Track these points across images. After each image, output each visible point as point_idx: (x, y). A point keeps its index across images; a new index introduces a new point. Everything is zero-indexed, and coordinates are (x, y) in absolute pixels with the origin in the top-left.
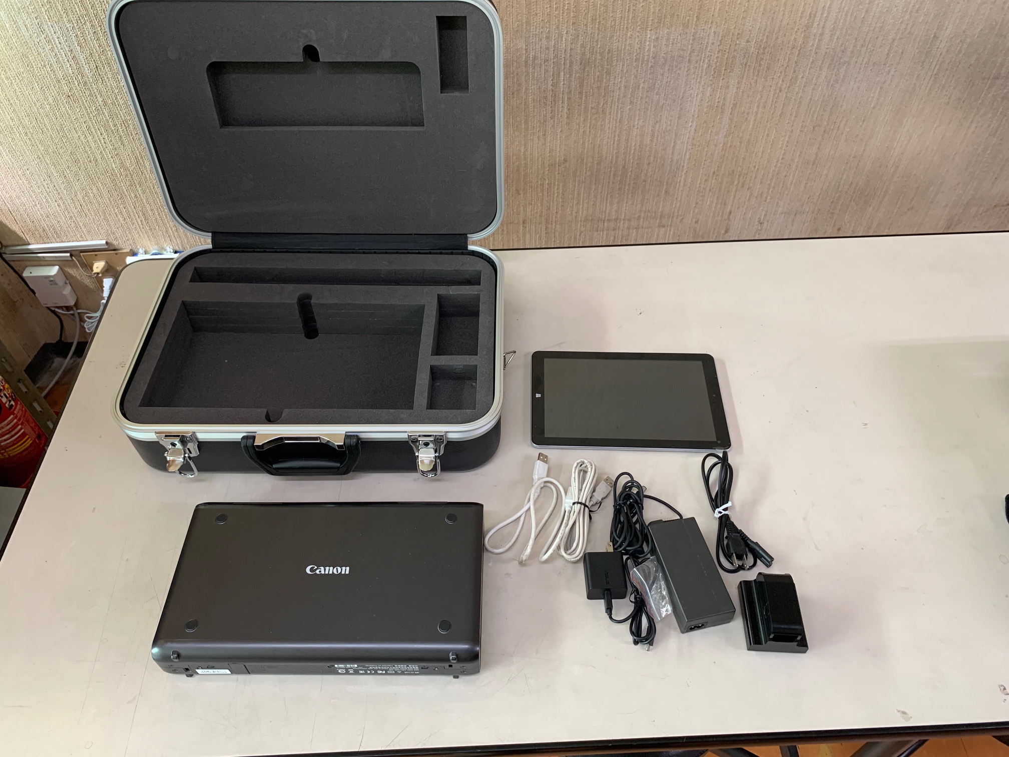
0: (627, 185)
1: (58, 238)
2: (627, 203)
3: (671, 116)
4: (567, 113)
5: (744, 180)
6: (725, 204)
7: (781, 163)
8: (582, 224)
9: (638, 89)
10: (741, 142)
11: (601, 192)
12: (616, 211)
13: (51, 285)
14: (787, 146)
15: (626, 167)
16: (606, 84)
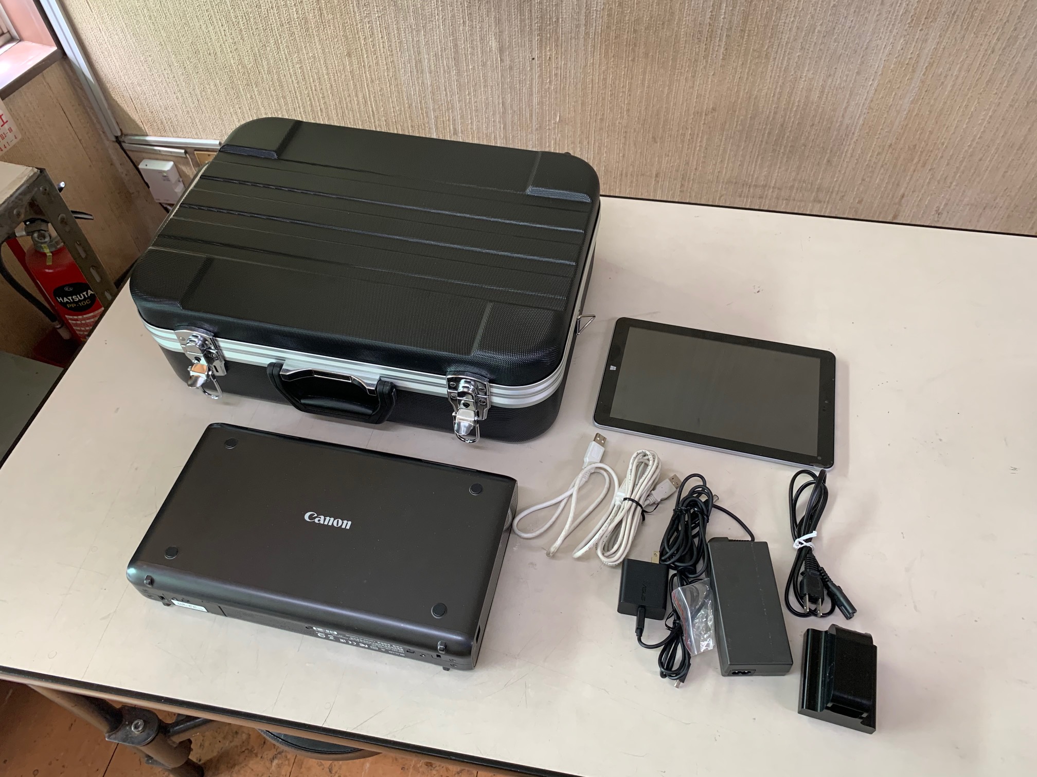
0: (783, 147)
1: (175, 132)
2: (779, 168)
3: (849, 71)
4: (723, 54)
5: (927, 158)
6: (898, 185)
7: (976, 143)
8: (724, 187)
9: (813, 32)
10: (930, 112)
11: (751, 152)
12: (765, 176)
13: (164, 180)
14: (989, 122)
15: (785, 126)
16: (774, 22)
